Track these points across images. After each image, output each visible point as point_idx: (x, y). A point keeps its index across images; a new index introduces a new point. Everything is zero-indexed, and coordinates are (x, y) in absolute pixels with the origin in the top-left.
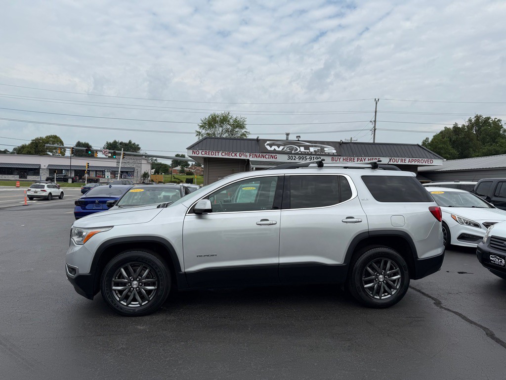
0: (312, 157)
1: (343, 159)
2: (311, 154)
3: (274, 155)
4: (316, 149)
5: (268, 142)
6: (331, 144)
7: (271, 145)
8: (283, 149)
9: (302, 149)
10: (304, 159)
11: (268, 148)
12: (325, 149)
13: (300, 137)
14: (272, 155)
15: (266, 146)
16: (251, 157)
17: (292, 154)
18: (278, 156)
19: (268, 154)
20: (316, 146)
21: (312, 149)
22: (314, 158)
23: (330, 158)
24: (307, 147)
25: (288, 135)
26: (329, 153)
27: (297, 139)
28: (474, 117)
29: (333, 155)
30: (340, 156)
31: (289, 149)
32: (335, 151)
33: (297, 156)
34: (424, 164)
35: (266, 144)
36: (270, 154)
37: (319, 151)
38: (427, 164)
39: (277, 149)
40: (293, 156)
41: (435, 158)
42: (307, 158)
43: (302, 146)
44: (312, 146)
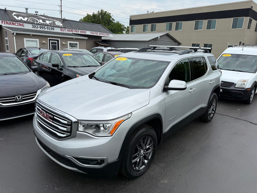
0: (49, 27)
1: (67, 30)
2: (48, 25)
3: (22, 23)
4: (50, 22)
5: (14, 13)
6: (58, 20)
7: (18, 16)
8: (28, 20)
9: (41, 21)
10: (44, 28)
11: (15, 17)
12: (56, 23)
13: (37, 12)
14: (20, 23)
15: (14, 16)
16: (3, 23)
17: (35, 24)
18: (25, 24)
19: (17, 23)
20: (49, 20)
21: (48, 22)
22: (50, 28)
23: (60, 29)
24: (44, 20)
25: (27, 9)
26: (59, 26)
27: (36, 14)
28: (100, 10)
29: (61, 27)
30: (65, 28)
31: (32, 20)
32: (62, 25)
33: (39, 26)
34: (106, 36)
35: (13, 15)
36: (19, 23)
37: (53, 24)
38: (107, 36)
39: (23, 19)
40: (36, 25)
41: (110, 33)
42: (45, 28)
43: (41, 19)
44: (47, 20)
